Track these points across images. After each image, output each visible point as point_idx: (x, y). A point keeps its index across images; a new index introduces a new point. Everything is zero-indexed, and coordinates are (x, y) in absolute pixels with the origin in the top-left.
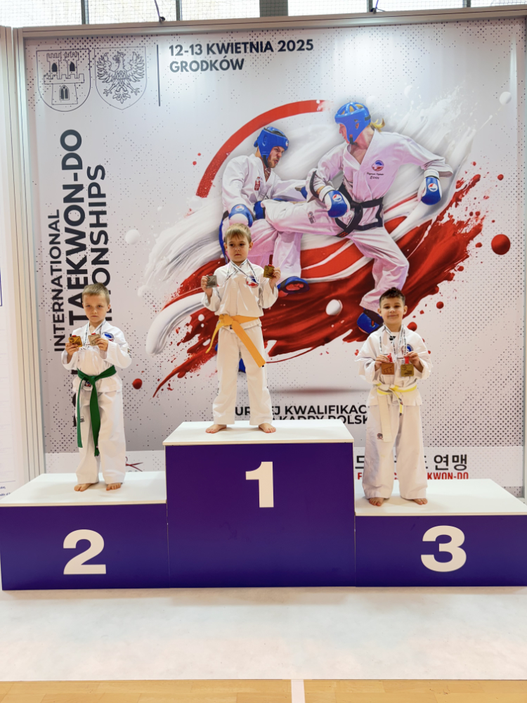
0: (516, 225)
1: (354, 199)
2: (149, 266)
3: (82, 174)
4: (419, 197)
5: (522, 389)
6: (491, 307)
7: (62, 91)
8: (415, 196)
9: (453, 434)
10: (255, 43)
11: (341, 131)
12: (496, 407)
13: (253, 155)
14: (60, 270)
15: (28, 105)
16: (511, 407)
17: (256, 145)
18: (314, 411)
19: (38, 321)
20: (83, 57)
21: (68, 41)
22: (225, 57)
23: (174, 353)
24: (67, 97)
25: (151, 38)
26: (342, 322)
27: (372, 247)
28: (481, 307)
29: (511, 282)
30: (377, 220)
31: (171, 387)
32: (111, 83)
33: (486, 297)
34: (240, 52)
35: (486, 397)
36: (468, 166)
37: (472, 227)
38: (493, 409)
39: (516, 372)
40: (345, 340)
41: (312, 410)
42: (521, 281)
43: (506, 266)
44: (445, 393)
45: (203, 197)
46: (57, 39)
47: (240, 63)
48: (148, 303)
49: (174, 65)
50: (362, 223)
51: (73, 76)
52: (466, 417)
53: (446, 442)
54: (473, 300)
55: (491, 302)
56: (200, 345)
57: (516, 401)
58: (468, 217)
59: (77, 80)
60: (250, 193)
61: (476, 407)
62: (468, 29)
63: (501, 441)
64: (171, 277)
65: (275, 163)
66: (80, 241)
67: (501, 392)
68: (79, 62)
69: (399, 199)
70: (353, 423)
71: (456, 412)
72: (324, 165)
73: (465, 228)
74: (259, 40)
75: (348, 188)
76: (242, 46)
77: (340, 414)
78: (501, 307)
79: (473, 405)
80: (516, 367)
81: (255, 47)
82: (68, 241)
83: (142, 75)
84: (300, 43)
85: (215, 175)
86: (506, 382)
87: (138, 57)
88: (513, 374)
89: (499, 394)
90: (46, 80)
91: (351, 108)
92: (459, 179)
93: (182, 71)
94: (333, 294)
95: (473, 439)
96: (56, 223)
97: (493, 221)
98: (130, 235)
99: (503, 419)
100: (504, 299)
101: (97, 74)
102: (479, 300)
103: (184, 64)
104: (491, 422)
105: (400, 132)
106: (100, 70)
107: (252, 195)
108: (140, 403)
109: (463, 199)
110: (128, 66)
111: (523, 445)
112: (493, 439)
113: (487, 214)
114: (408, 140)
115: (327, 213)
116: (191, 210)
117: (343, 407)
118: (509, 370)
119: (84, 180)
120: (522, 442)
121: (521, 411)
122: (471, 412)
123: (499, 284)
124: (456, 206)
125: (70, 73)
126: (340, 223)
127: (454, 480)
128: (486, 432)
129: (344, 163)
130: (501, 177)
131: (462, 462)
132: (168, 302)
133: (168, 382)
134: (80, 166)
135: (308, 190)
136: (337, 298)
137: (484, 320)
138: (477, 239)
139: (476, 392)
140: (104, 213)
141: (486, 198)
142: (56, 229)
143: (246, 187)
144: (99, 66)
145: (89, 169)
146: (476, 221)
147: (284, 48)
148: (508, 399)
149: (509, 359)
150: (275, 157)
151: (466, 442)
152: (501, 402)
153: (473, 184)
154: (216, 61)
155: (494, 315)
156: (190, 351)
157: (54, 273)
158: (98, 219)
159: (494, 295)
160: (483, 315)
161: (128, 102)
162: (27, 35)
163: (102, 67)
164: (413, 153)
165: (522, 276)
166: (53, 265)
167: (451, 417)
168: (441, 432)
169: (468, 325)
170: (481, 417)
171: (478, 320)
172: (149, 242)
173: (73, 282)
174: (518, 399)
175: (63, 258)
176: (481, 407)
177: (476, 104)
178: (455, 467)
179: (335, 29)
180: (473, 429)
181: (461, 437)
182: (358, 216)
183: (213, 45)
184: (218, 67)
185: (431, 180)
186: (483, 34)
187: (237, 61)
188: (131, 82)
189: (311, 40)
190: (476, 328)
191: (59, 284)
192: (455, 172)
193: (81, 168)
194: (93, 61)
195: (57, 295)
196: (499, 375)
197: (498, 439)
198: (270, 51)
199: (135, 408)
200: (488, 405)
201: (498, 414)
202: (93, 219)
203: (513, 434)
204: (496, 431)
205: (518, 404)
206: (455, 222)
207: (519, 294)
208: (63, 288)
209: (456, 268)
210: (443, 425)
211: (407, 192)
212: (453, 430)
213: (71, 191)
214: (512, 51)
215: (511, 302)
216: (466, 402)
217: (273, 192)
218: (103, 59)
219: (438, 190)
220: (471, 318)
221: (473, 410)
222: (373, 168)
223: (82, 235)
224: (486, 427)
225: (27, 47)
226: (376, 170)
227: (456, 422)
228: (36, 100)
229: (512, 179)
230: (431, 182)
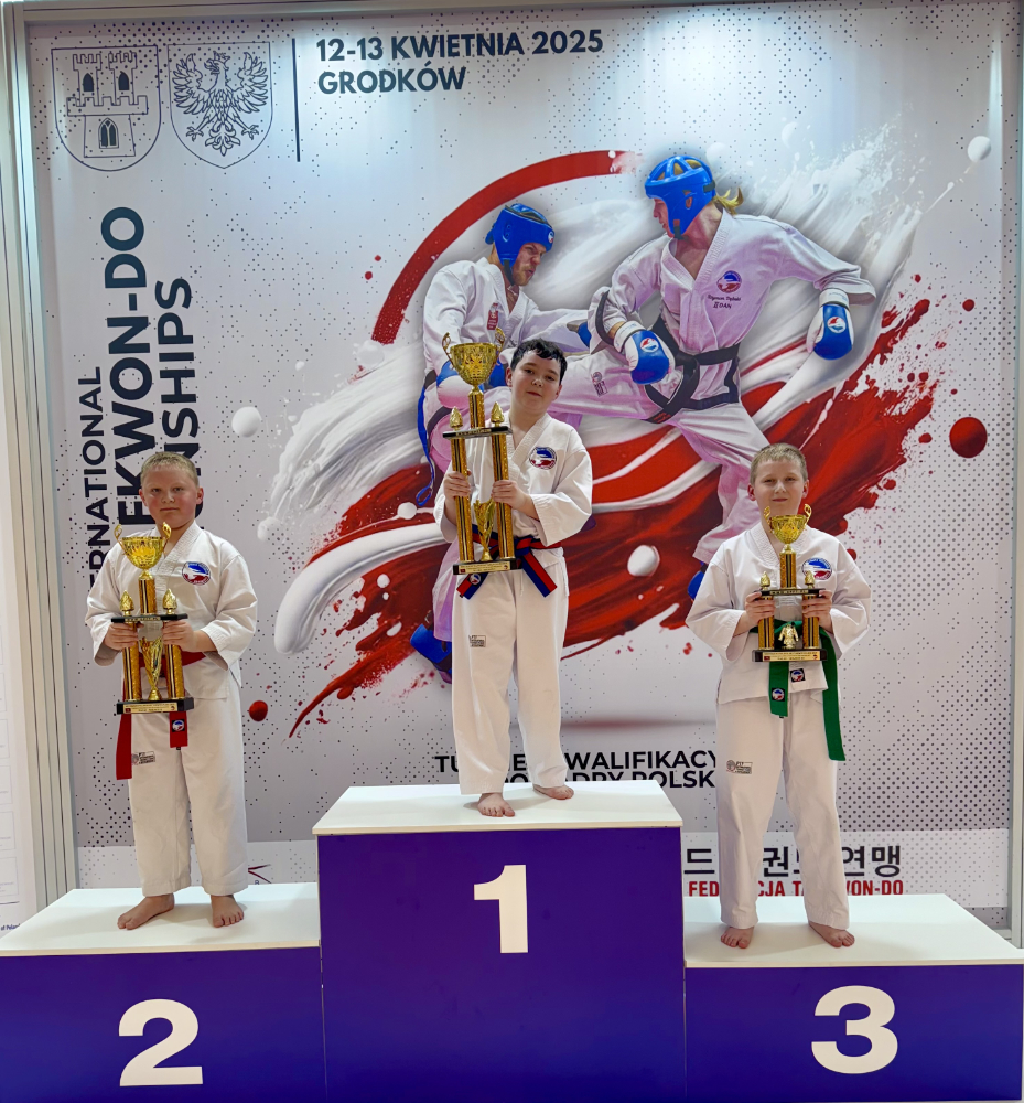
0: (998, 400)
1: (681, 347)
2: (280, 480)
3: (146, 296)
4: (810, 344)
5: (1008, 721)
6: (949, 560)
7: (104, 129)
8: (802, 341)
9: (874, 807)
10: (487, 36)
11: (657, 213)
12: (957, 753)
13: (484, 260)
14: (103, 487)
15: (36, 158)
16: (985, 753)
17: (489, 239)
18: (604, 763)
19: (61, 587)
20: (146, 61)
21: (114, 30)
22: (429, 63)
23: (331, 649)
24: (113, 143)
25: (280, 23)
26: (660, 588)
27: (719, 442)
28: (929, 560)
29: (988, 510)
30: (727, 390)
31: (325, 718)
32: (202, 115)
33: (939, 540)
34: (457, 54)
35: (937, 734)
36: (904, 283)
37: (912, 403)
38: (952, 758)
39: (995, 685)
40: (664, 624)
41: (600, 761)
42: (1008, 509)
43: (979, 480)
44: (859, 726)
45: (386, 343)
46: (93, 27)
47: (458, 76)
48: (279, 553)
49: (327, 80)
50: (698, 396)
51: (124, 100)
52: (898, 774)
53: (859, 821)
54: (914, 546)
55: (949, 550)
56: (380, 634)
57: (995, 743)
58: (906, 383)
59: (134, 109)
60: (477, 335)
61: (918, 754)
62: (906, 12)
63: (966, 820)
64: (325, 500)
65: (528, 276)
66: (141, 430)
67: (966, 724)
68: (136, 72)
69: (770, 348)
70: (680, 786)
71: (879, 764)
72: (623, 280)
73: (899, 406)
74: (496, 30)
75: (671, 326)
76: (462, 43)
77: (654, 769)
78: (969, 560)
79: (913, 749)
80: (995, 676)
81: (489, 45)
82: (119, 430)
83: (263, 99)
84: (577, 37)
85: (409, 299)
86: (976, 705)
87: (255, 63)
88: (991, 690)
89: (962, 729)
90: (71, 107)
91: (678, 167)
92: (888, 309)
93: (343, 91)
94: (642, 535)
95: (912, 816)
96: (94, 393)
97: (954, 392)
98: (242, 418)
99: (971, 777)
100: (973, 544)
101: (174, 97)
102: (924, 546)
103: (346, 78)
104: (947, 782)
105: (773, 216)
106: (179, 88)
107: (481, 338)
108: (264, 748)
109: (895, 347)
110: (234, 78)
111: (1010, 828)
112: (951, 815)
113: (941, 378)
114: (789, 231)
115: (630, 375)
116: (361, 368)
117: (661, 756)
118: (982, 681)
119: (149, 308)
120: (1006, 822)
121: (1004, 762)
122: (908, 764)
123: (964, 515)
124: (881, 363)
125: (119, 93)
126: (655, 396)
127: (877, 897)
128: (937, 802)
129: (663, 277)
130: (969, 305)
131: (890, 861)
132: (318, 551)
133: (318, 707)
134: (140, 281)
135: (592, 329)
136: (648, 543)
137: (934, 585)
138: (922, 427)
139: (918, 726)
140: (190, 373)
141: (940, 345)
142: (95, 405)
143: (471, 324)
144: (178, 81)
145: (159, 286)
146: (921, 391)
147: (544, 48)
148: (981, 739)
149: (982, 661)
150: (528, 264)
151: (898, 821)
152: (967, 744)
153: (914, 319)
154: (411, 72)
155: (953, 574)
156: (361, 646)
157: (91, 492)
158: (178, 386)
159: (953, 535)
160: (934, 575)
161: (234, 153)
162: (33, 17)
163: (183, 82)
164: (799, 258)
165: (1009, 500)
166: (89, 476)
167: (869, 774)
168: (850, 803)
169: (904, 595)
170: (928, 773)
171: (924, 585)
172: (279, 432)
173: (130, 511)
174: (1000, 738)
175: (109, 463)
176: (928, 754)
177: (923, 159)
178: (877, 871)
179: (646, 10)
180: (913, 797)
181: (888, 811)
182: (691, 382)
183: (404, 39)
184: (416, 85)
185: (834, 310)
186: (937, 22)
187: (452, 71)
188: (241, 114)
189: (599, 32)
190: (919, 600)
191: (101, 516)
192: (880, 293)
193: (145, 286)
194: (165, 70)
195: (99, 535)
196: (962, 691)
197: (961, 815)
198: (517, 52)
199: (254, 758)
200: (942, 749)
201: (962, 768)
202: (168, 386)
203: (989, 805)
204: (957, 801)
205: (999, 748)
206: (880, 393)
207: (1002, 534)
208: (110, 523)
209: (881, 484)
210: (855, 788)
211: (784, 333)
212: (874, 798)
213: (125, 329)
214: (994, 56)
215: (987, 549)
216: (898, 745)
217: (524, 334)
218: (185, 65)
219: (847, 330)
220: (909, 581)
221: (913, 759)
222: (720, 286)
223: (147, 418)
224: (937, 792)
225: (32, 41)
226: (725, 290)
227: (879, 783)
228: (52, 148)
229: (990, 308)
230: (834, 313)
